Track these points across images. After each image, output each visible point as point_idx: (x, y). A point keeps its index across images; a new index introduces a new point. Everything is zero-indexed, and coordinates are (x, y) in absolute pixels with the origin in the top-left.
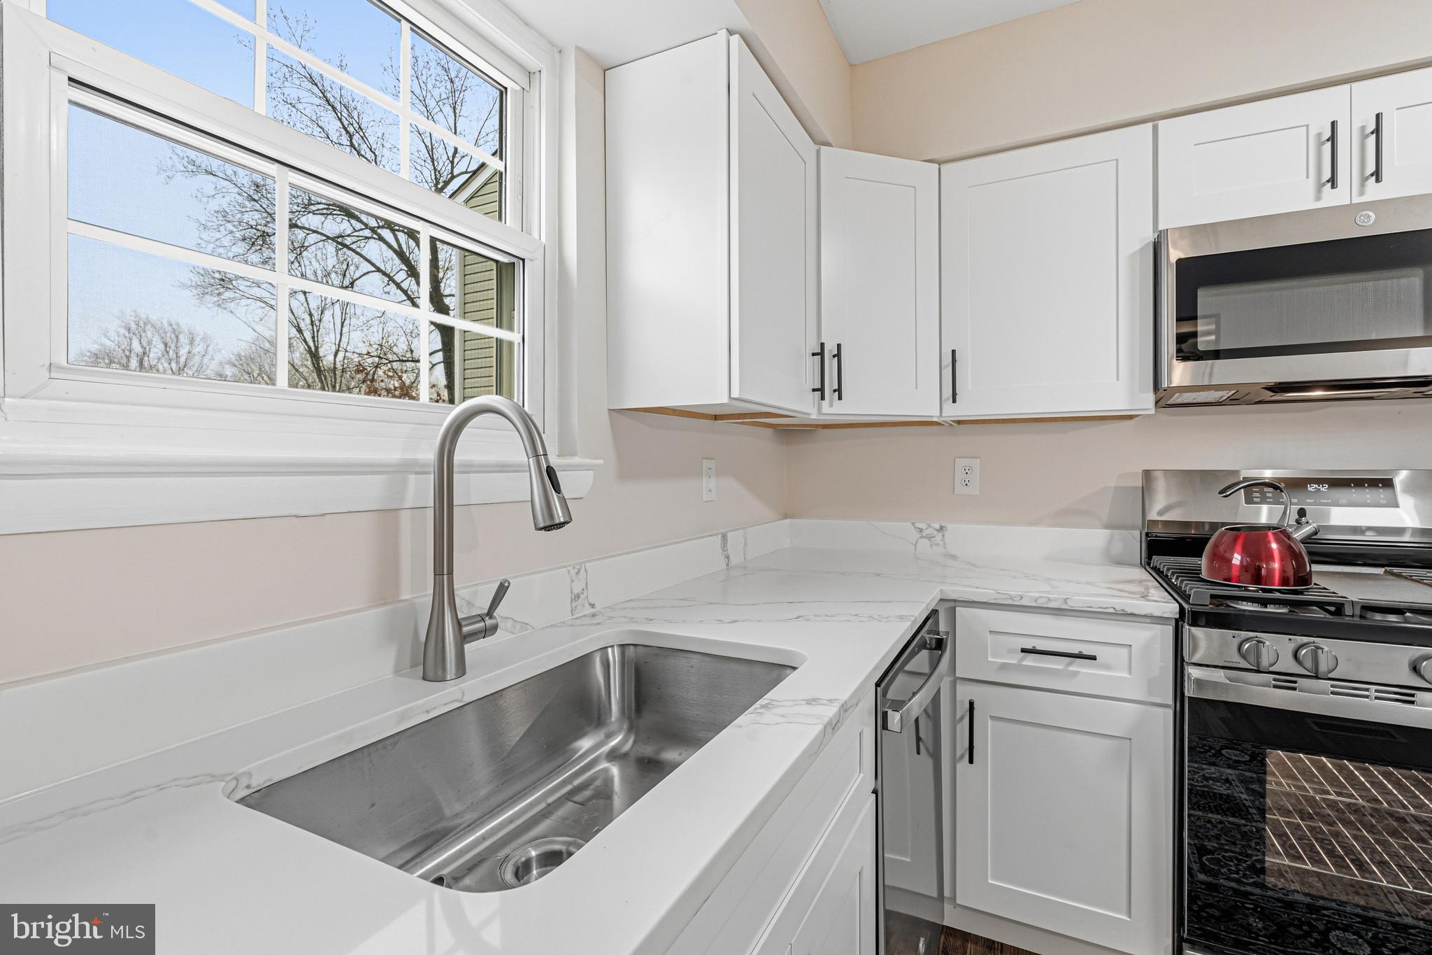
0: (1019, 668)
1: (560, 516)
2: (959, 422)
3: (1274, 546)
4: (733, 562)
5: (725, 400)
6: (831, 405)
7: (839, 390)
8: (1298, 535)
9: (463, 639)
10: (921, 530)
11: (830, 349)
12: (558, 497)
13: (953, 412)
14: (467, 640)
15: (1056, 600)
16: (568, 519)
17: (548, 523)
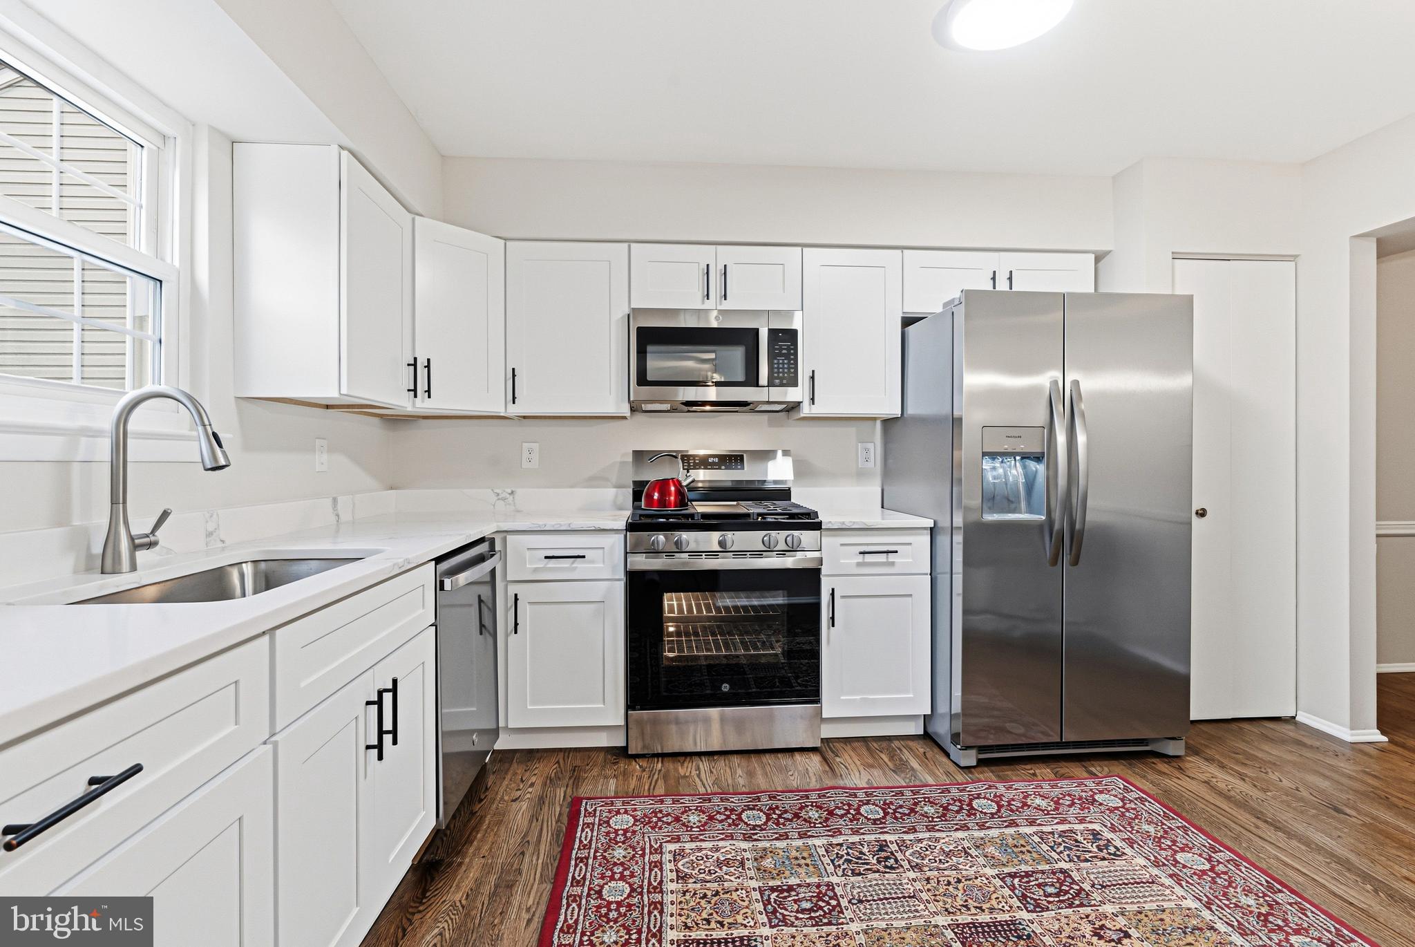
0: (544, 569)
1: (222, 462)
2: (525, 417)
3: (673, 489)
4: (343, 518)
5: (336, 395)
6: (423, 402)
7: (429, 391)
8: (684, 484)
9: (134, 548)
10: (498, 495)
11: (421, 363)
12: (221, 451)
13: (514, 410)
14: (139, 548)
15: (565, 525)
16: (228, 464)
17: (214, 466)
